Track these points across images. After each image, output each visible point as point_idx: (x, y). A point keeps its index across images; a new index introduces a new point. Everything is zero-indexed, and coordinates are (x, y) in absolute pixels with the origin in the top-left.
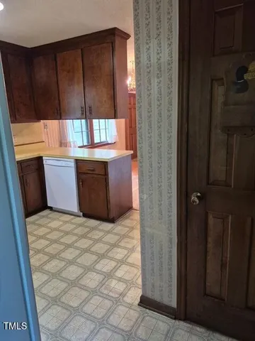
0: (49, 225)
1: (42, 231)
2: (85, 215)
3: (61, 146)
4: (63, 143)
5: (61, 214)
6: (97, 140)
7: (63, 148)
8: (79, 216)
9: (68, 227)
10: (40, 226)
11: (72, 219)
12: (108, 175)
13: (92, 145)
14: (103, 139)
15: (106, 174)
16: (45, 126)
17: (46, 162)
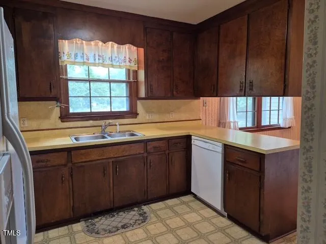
0: (186, 217)
1: (175, 222)
2: (230, 218)
3: (219, 126)
4: (222, 123)
5: (203, 206)
6: (265, 122)
7: (221, 129)
8: (223, 216)
9: (205, 228)
10: (177, 214)
11: (214, 217)
12: (264, 172)
13: (258, 128)
14: (274, 122)
15: (261, 170)
16: (204, 104)
17: (195, 142)
